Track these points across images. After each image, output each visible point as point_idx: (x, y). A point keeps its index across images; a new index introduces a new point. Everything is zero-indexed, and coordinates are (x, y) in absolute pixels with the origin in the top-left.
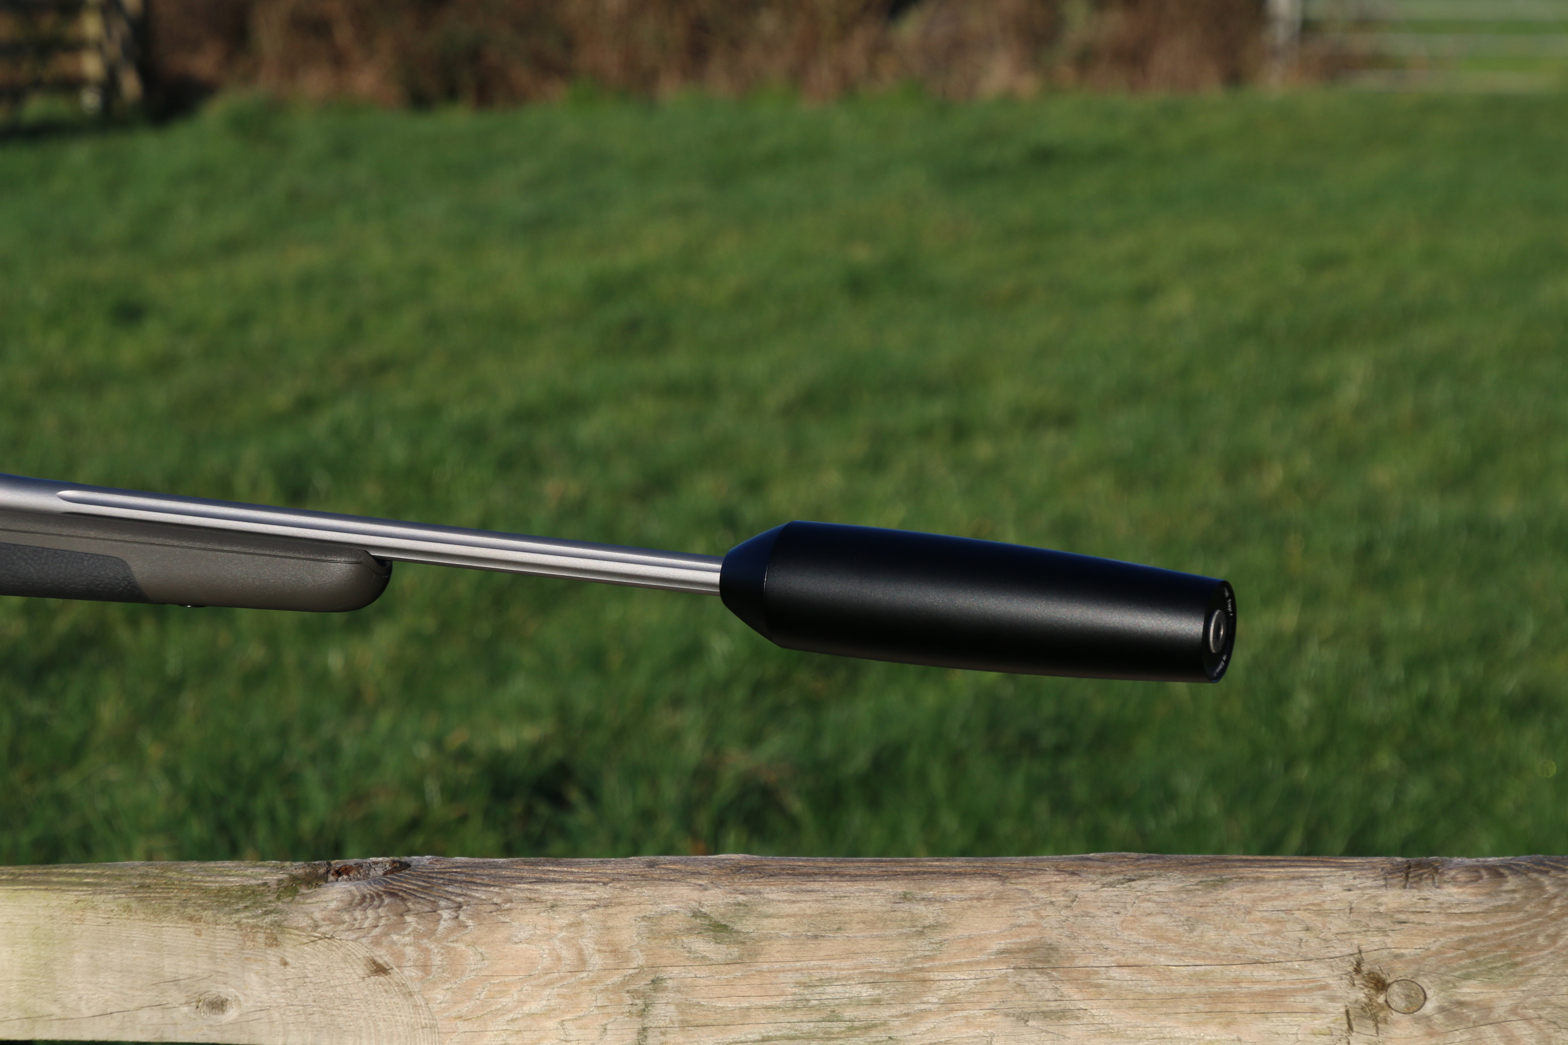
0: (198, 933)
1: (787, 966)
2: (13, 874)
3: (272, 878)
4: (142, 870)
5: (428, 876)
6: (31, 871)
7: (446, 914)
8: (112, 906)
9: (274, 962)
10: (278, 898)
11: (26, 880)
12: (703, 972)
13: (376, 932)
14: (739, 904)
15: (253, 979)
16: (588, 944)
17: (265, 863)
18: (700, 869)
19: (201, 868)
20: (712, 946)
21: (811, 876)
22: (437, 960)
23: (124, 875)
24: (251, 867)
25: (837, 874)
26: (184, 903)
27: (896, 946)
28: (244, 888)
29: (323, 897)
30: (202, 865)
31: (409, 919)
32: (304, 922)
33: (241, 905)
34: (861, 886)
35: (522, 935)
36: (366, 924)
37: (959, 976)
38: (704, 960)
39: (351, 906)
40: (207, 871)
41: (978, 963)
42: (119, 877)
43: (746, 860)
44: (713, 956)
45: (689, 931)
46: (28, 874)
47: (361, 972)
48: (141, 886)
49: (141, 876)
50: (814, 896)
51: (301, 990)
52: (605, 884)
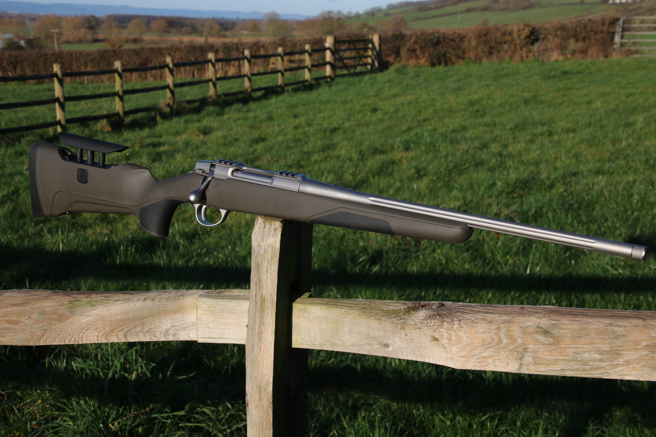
0: (380, 324)
1: (570, 346)
3: (403, 307)
4: (364, 302)
5: (450, 309)
6: (332, 301)
7: (456, 323)
8: (355, 314)
9: (403, 334)
10: (404, 314)
11: (331, 304)
12: (542, 347)
13: (434, 327)
14: (552, 324)
15: (397, 338)
16: (502, 335)
17: (401, 302)
18: (539, 311)
19: (381, 302)
20: (544, 338)
21: (576, 315)
22: (454, 338)
25: (585, 315)
26: (376, 314)
27: (608, 341)
28: (394, 310)
29: (418, 315)
31: (445, 324)
32: (412, 323)
33: (393, 316)
34: (594, 320)
35: (481, 331)
36: (431, 325)
37: (630, 353)
38: (541, 343)
39: (426, 318)
40: (383, 304)
41: (637, 349)
42: (357, 305)
43: (554, 308)
44: (544, 342)
45: (536, 333)
47: (429, 339)
48: (364, 308)
49: (364, 304)
50: (578, 323)
51: (411, 343)
52: (507, 315)
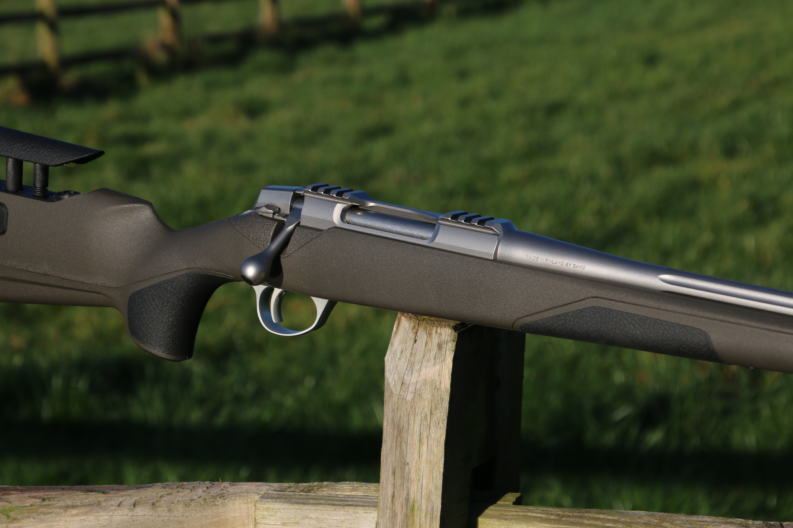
2: (558, 515)
6: (571, 514)
11: (567, 521)
19: (687, 521)
23: (634, 523)
24: (723, 523)
30: (688, 518)
40: (691, 524)
46: (569, 516)
